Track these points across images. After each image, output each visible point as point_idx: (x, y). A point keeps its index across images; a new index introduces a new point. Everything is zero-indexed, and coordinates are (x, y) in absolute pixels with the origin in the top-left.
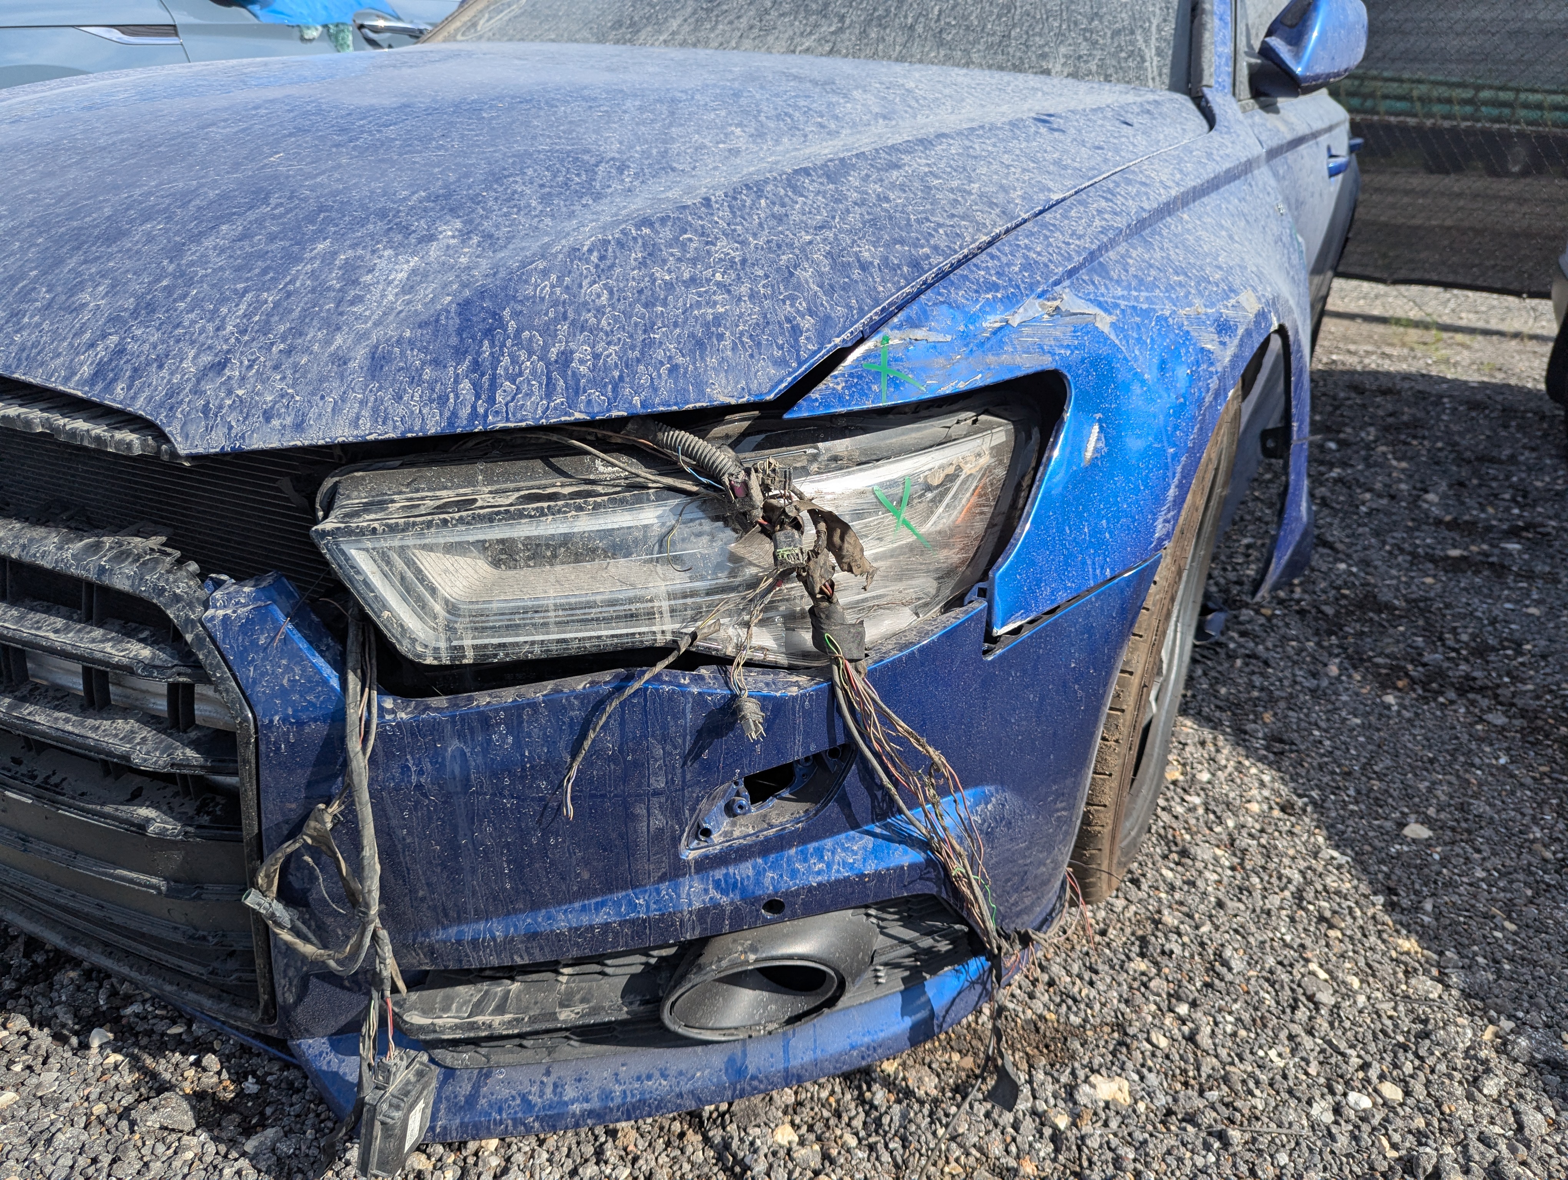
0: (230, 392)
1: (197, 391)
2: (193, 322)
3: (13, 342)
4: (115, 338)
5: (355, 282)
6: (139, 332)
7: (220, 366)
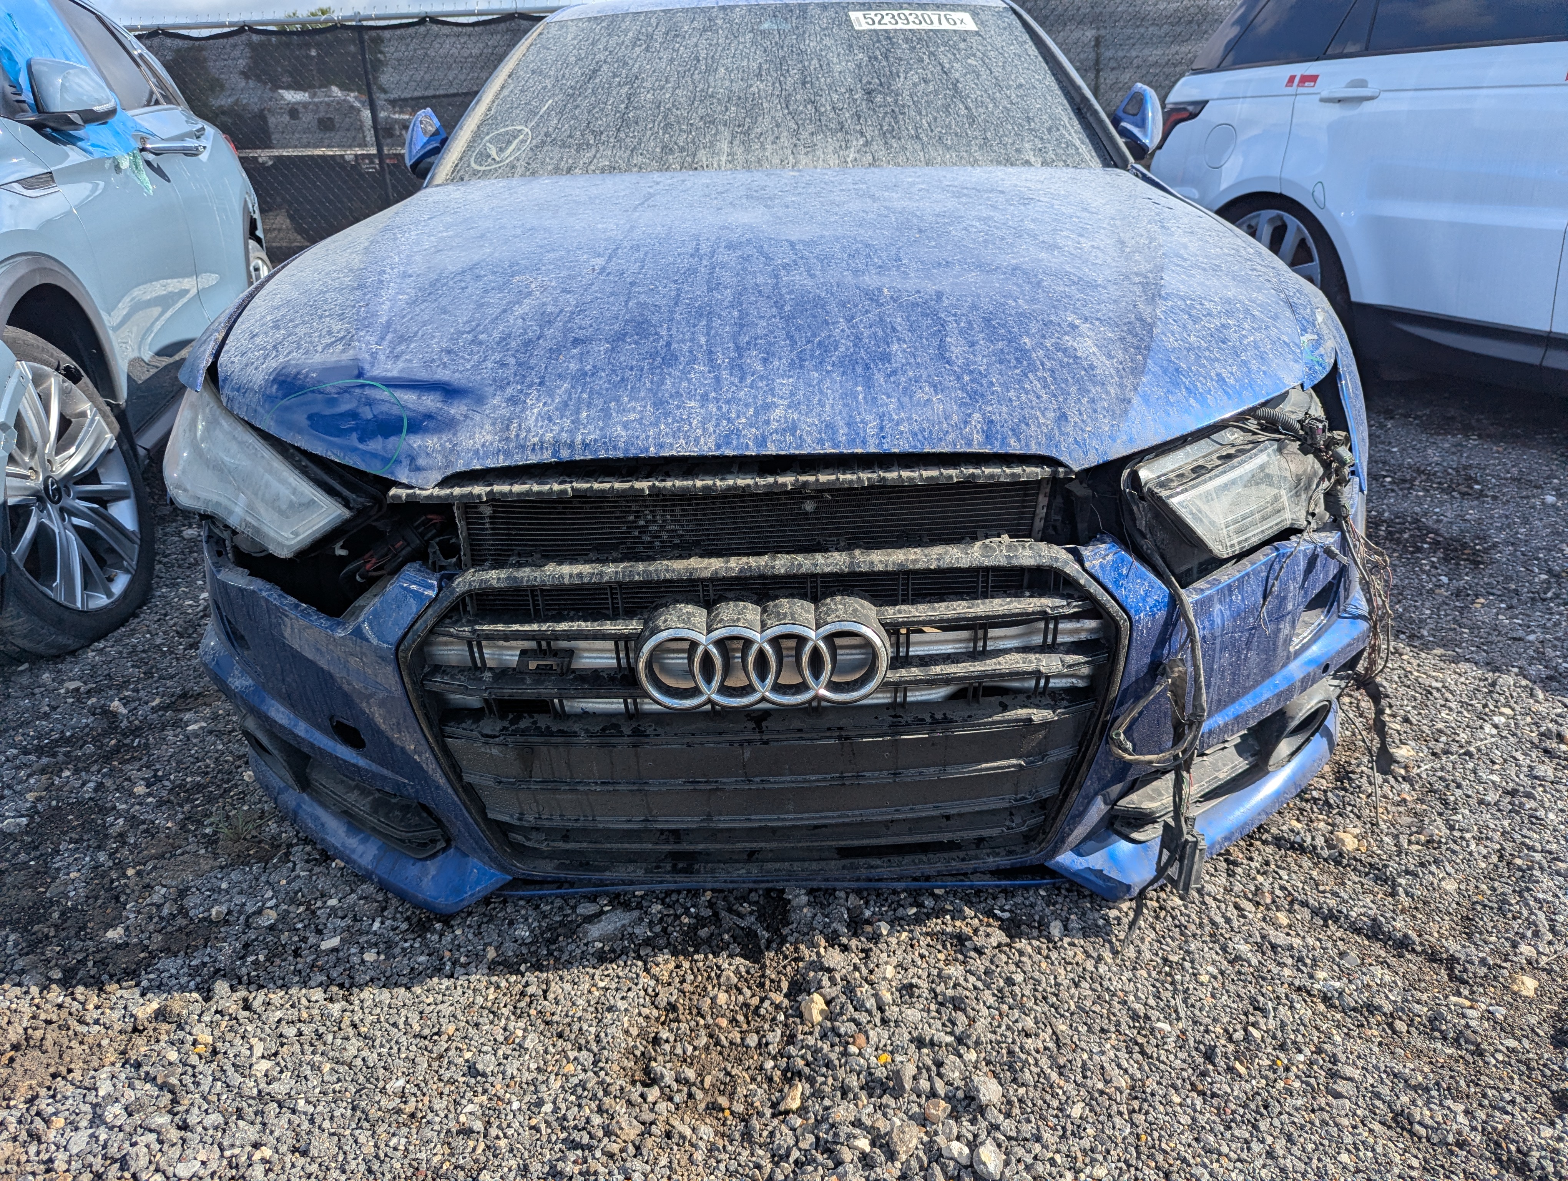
0: (1083, 430)
1: (1062, 434)
2: (1019, 397)
3: (902, 433)
4: (977, 416)
5: (1076, 357)
6: (990, 408)
7: (1064, 417)
